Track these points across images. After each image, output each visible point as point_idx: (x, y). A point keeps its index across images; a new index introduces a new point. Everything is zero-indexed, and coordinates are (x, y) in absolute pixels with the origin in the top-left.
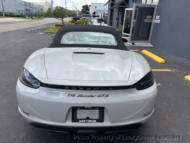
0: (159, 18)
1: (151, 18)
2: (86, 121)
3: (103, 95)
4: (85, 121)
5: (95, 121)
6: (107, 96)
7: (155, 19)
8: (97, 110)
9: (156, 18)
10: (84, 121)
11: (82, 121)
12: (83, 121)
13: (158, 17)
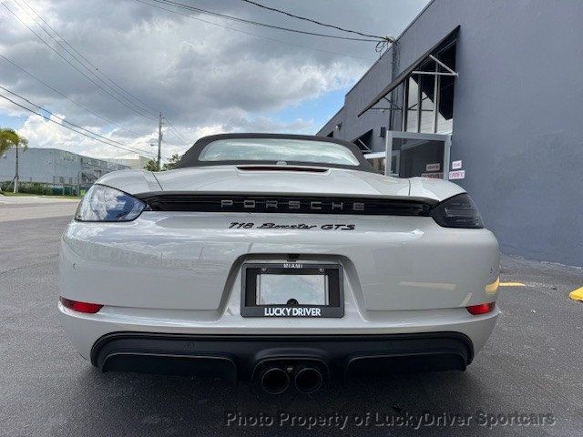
0: (460, 167)
1: (438, 169)
2: (288, 311)
3: (338, 226)
4: (285, 311)
5: (318, 311)
6: (351, 228)
7: (451, 170)
8: (322, 276)
9: (454, 168)
10: (282, 312)
11: (275, 311)
12: (278, 312)
13: (457, 164)
